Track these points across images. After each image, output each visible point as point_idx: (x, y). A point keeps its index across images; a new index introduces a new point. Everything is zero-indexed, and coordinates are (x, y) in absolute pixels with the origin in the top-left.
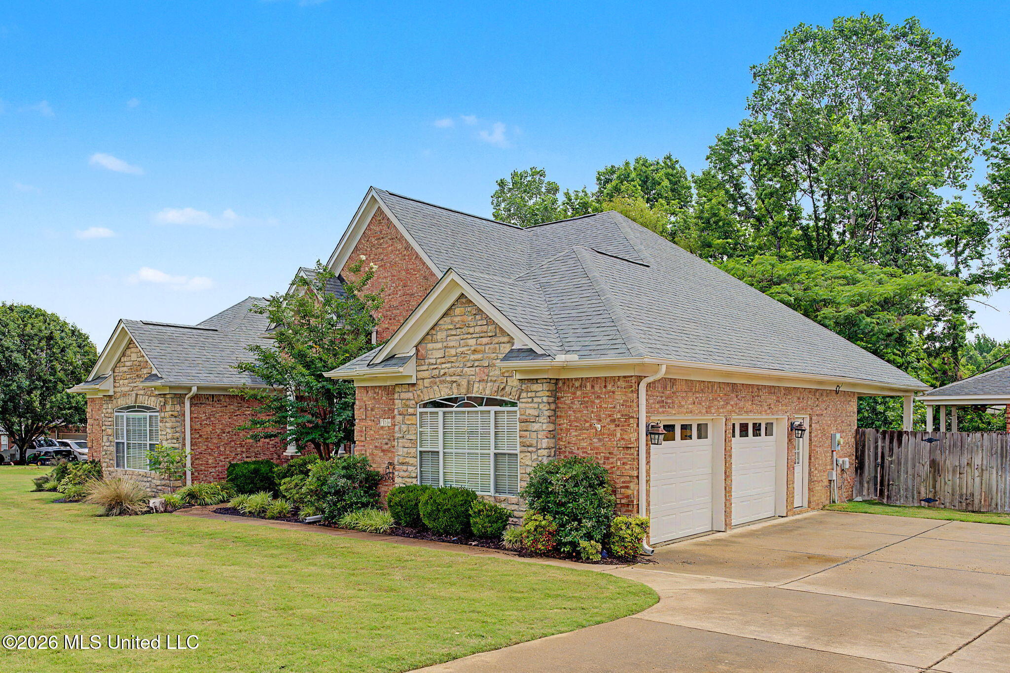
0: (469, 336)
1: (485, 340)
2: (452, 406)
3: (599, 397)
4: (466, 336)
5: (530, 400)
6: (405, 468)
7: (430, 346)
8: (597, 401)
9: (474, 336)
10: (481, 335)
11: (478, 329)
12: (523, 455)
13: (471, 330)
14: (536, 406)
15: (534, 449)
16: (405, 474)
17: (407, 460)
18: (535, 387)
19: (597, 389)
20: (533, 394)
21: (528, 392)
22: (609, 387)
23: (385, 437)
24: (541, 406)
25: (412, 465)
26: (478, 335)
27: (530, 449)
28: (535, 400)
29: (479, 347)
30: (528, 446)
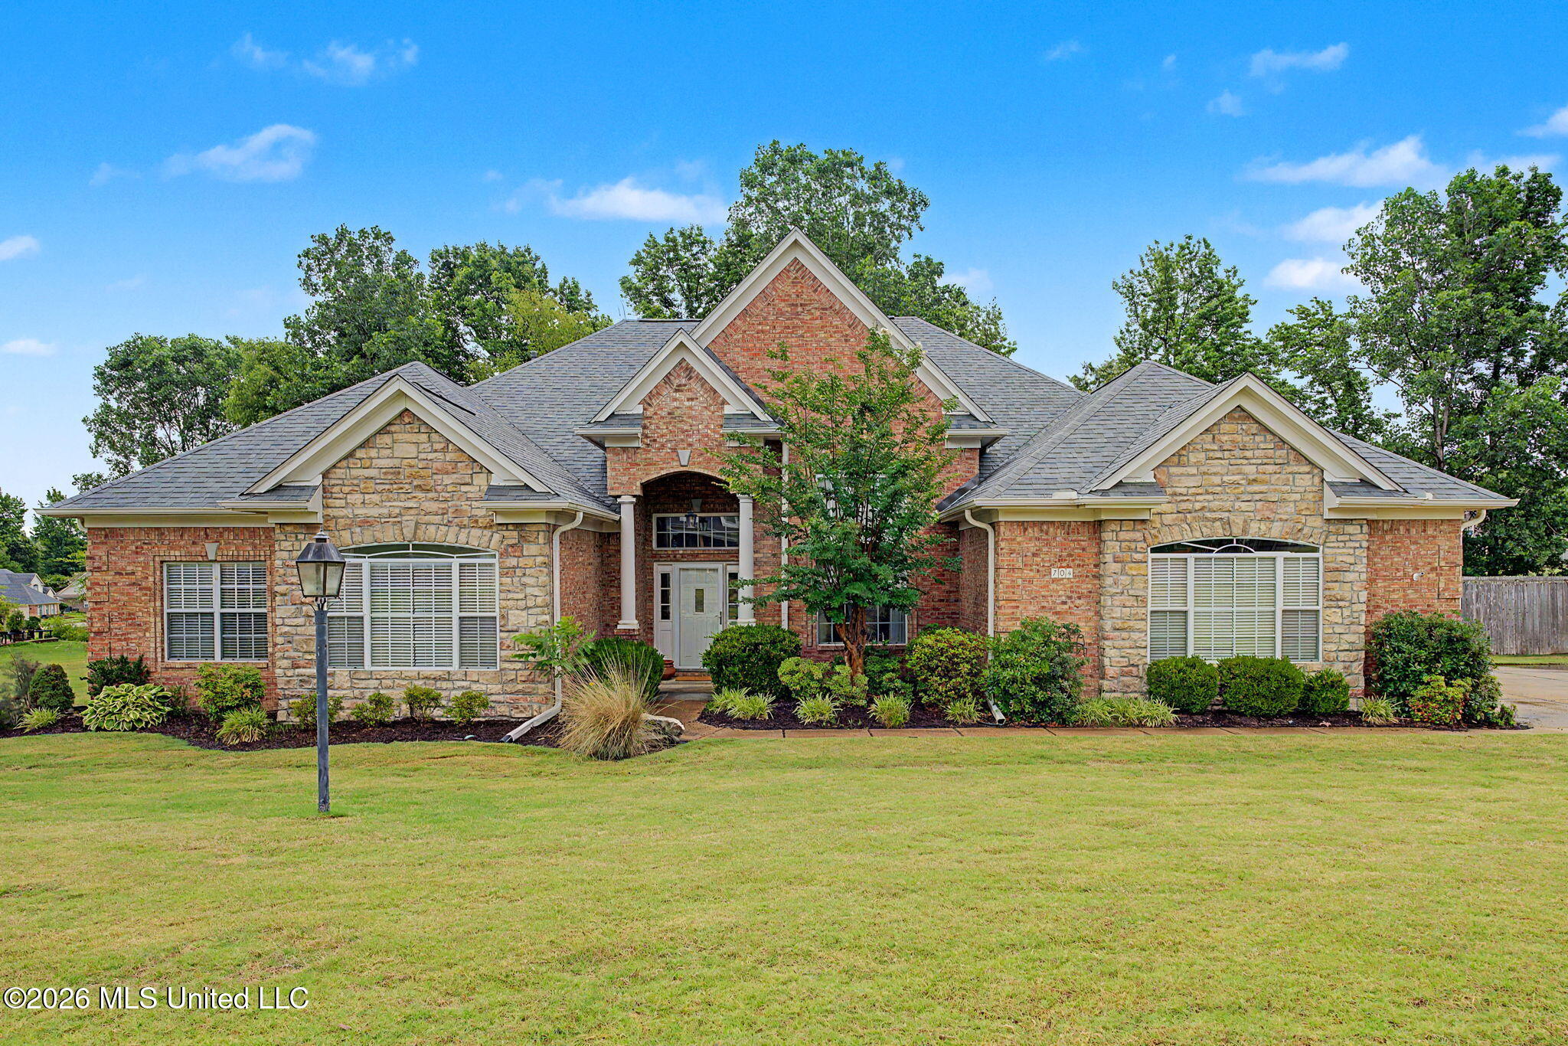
0: (1245, 462)
1: (1270, 468)
2: (1212, 551)
3: (1416, 543)
4: (1239, 461)
5: (1342, 544)
6: (1125, 635)
7: (1173, 470)
8: (1413, 547)
9: (1254, 461)
10: (1265, 461)
11: (1258, 453)
12: (1328, 611)
13: (1249, 454)
14: (1352, 551)
15: (1347, 604)
16: (1127, 644)
17: (1131, 623)
18: (1350, 529)
19: (1413, 531)
20: (1347, 538)
21: (1338, 534)
22: (1430, 532)
23: (1061, 593)
24: (1358, 552)
25: (1140, 631)
26: (1260, 461)
27: (1341, 604)
28: (1349, 544)
29: (1260, 477)
30: (1338, 600)
